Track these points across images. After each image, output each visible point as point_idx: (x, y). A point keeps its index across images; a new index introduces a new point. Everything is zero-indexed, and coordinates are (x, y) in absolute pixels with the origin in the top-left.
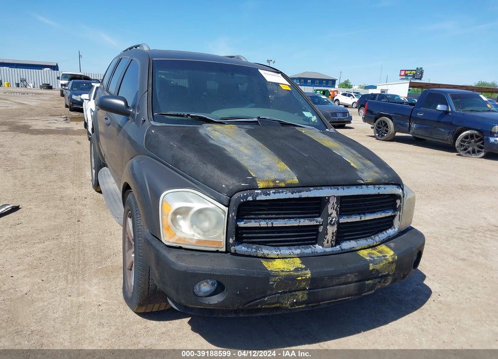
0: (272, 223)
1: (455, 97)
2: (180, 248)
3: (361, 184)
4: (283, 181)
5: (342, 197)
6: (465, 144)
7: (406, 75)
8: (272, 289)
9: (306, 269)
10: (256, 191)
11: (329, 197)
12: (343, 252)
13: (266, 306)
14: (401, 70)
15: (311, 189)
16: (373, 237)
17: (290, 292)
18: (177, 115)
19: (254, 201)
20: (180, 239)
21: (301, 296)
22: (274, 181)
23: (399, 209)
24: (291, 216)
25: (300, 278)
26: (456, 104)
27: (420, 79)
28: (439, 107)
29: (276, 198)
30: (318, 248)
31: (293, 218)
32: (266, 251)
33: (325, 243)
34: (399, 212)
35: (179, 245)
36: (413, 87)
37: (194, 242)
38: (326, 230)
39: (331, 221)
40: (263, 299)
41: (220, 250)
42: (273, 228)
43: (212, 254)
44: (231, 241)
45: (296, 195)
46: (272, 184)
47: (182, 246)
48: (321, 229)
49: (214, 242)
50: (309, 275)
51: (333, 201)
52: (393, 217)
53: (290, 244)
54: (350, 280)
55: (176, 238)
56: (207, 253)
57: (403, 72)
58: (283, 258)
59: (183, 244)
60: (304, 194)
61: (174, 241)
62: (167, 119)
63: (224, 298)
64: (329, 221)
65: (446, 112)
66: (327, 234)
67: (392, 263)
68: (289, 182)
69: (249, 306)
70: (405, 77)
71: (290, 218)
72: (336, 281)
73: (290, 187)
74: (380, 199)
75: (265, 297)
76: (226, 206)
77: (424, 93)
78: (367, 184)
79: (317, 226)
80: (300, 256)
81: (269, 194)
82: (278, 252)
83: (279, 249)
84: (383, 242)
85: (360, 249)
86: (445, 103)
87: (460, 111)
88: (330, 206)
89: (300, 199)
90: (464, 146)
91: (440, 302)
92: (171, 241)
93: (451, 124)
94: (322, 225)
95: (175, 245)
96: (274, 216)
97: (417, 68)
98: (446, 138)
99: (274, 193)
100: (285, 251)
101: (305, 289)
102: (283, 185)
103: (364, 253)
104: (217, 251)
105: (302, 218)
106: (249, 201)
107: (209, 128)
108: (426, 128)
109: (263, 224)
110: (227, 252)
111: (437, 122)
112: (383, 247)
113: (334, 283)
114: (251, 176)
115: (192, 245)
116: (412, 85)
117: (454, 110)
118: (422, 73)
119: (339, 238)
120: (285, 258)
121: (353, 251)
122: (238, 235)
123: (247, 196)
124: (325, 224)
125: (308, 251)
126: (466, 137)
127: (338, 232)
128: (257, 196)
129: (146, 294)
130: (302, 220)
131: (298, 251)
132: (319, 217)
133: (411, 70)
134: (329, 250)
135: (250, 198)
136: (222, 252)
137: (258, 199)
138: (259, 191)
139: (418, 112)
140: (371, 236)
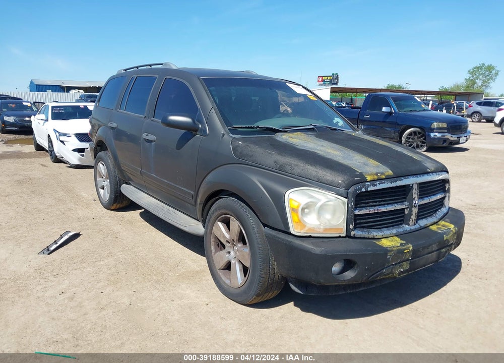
0: (378, 209)
1: (396, 99)
2: (310, 237)
3: (429, 173)
4: (382, 174)
5: (420, 184)
6: (410, 140)
7: (323, 81)
8: (389, 262)
9: (407, 243)
10: (366, 184)
11: (413, 184)
12: (422, 228)
13: (384, 277)
14: (319, 77)
15: (402, 178)
16: (434, 215)
17: (399, 263)
18: (248, 128)
19: (367, 191)
20: (310, 229)
21: (406, 266)
22: (377, 174)
23: (448, 191)
24: (389, 202)
25: (406, 251)
26: (397, 106)
27: (337, 84)
28: (384, 109)
29: (381, 188)
30: (407, 227)
31: (390, 204)
32: (375, 233)
33: (411, 222)
34: (448, 194)
35: (309, 235)
36: (333, 92)
37: (321, 231)
38: (411, 211)
39: (415, 204)
40: (382, 271)
41: (342, 235)
42: (378, 213)
43: (336, 239)
44: (351, 227)
45: (394, 185)
46: (376, 177)
47: (312, 235)
48: (407, 211)
49: (338, 229)
50: (411, 248)
51: (415, 187)
52: (444, 198)
53: (388, 226)
54: (434, 249)
55: (306, 228)
56: (332, 239)
57: (321, 78)
58: (386, 238)
59: (312, 233)
60: (399, 183)
61: (305, 232)
62: (240, 131)
63: (356, 272)
64: (414, 204)
65: (390, 113)
66: (412, 215)
67: (455, 233)
68: (387, 174)
69: (373, 278)
70: (322, 83)
71: (388, 204)
72: (426, 251)
73: (388, 178)
74: (438, 184)
75: (383, 269)
76: (346, 198)
77: (367, 97)
78: (432, 172)
79: (404, 209)
80: (396, 234)
81: (376, 185)
82: (383, 234)
83: (382, 231)
84: (441, 219)
85: (430, 226)
86: (388, 105)
87: (402, 112)
88: (414, 191)
89: (397, 187)
90: (409, 142)
91: (472, 265)
92: (302, 231)
93: (397, 124)
94: (408, 208)
95: (305, 235)
96: (378, 203)
97: (333, 74)
98: (392, 136)
99: (379, 184)
100: (386, 232)
101: (408, 260)
102: (383, 177)
103: (434, 228)
104: (340, 237)
105: (396, 203)
106: (363, 192)
107: (284, 137)
108: (373, 128)
109: (372, 210)
110: (348, 236)
111: (383, 122)
112: (442, 223)
113: (425, 253)
114: (358, 172)
115: (320, 234)
116: (333, 91)
117: (397, 111)
118: (337, 78)
119: (420, 217)
120: (387, 237)
121: (426, 227)
122: (355, 221)
123: (361, 189)
124: (411, 207)
125: (401, 230)
126: (410, 134)
127: (418, 213)
128: (368, 187)
129: (266, 283)
130: (396, 205)
131: (394, 231)
132: (405, 201)
133: (328, 76)
134: (413, 228)
135: (363, 190)
136: (343, 237)
137: (369, 189)
138: (369, 183)
139: (364, 114)
140: (432, 215)
